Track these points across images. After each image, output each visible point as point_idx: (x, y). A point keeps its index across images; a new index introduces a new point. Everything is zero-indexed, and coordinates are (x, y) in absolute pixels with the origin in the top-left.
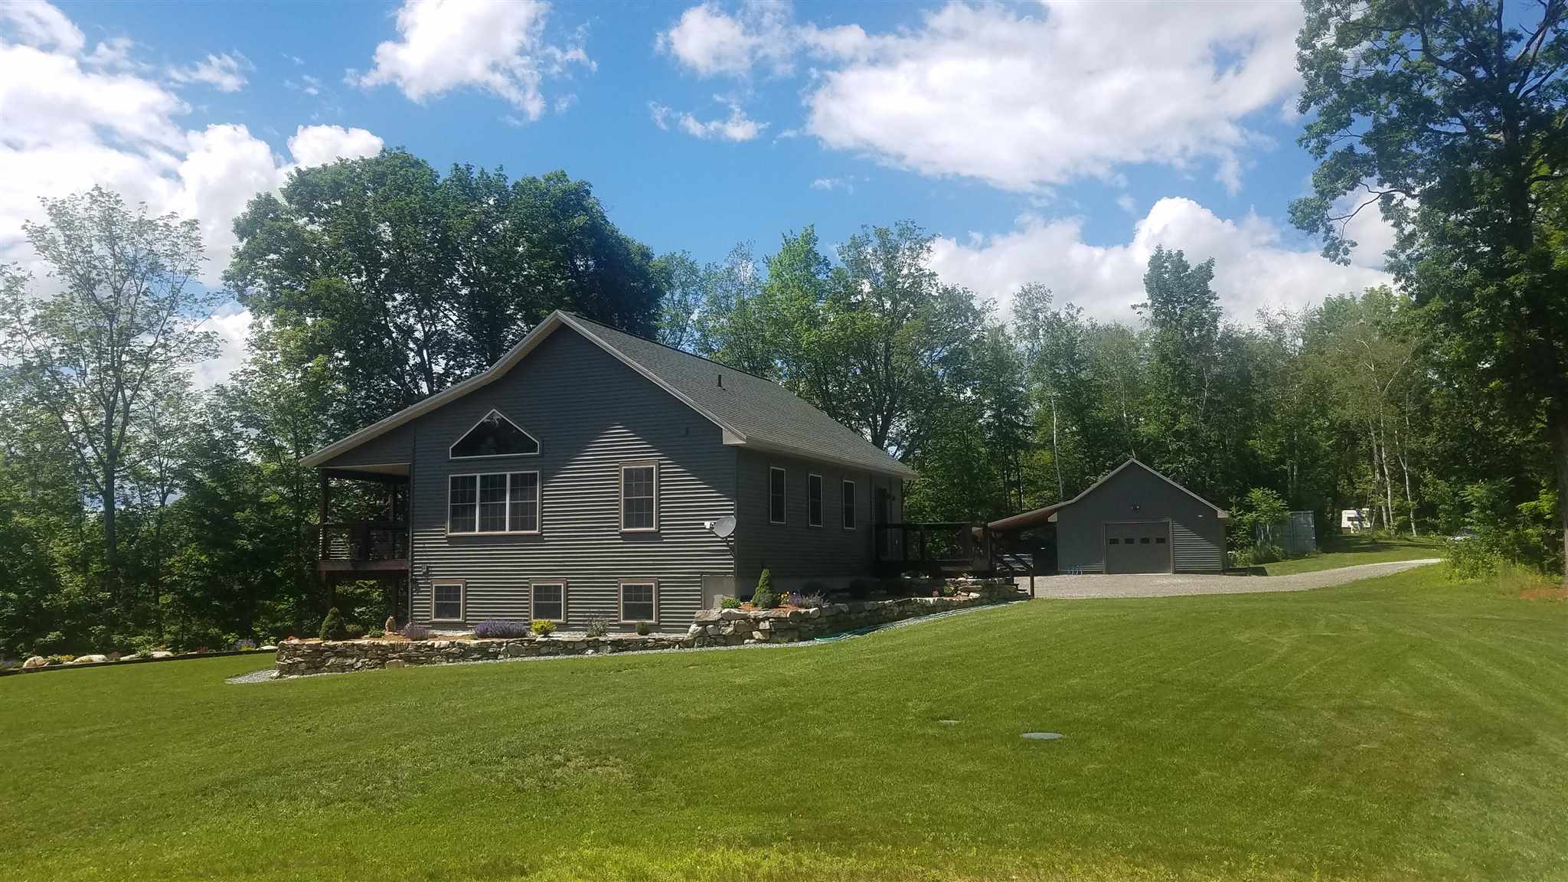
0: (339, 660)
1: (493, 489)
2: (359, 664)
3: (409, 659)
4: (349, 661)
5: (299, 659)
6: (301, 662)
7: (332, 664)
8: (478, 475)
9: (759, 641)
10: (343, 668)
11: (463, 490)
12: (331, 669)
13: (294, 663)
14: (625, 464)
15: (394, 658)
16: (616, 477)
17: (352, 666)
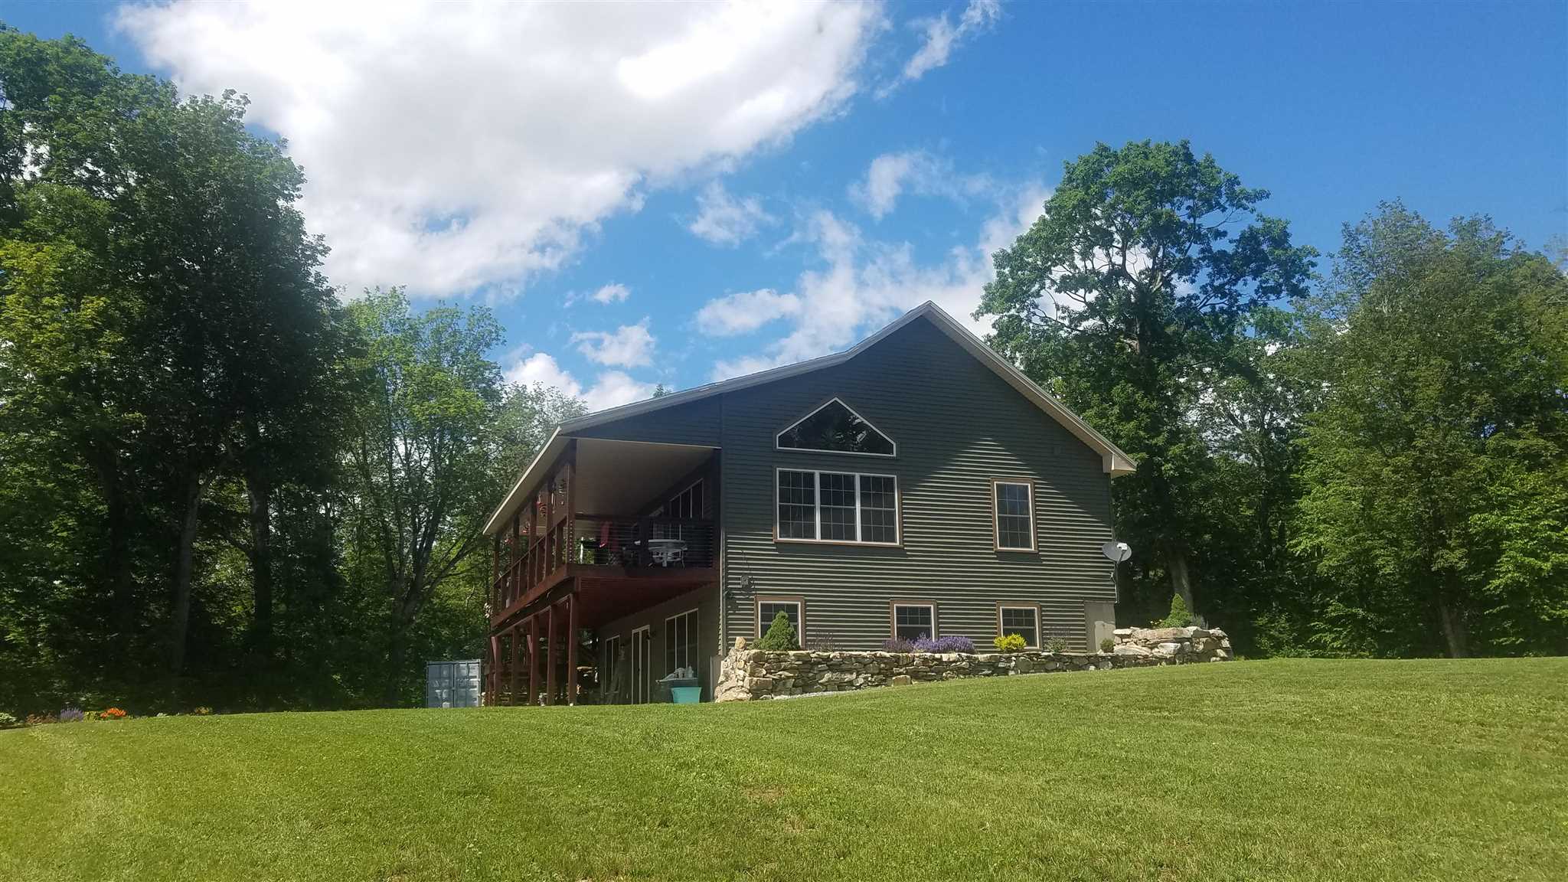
0: (836, 675)
1: (838, 492)
2: (861, 680)
3: (916, 675)
4: (848, 677)
5: (787, 674)
6: (789, 677)
7: (829, 680)
8: (817, 473)
9: (1223, 659)
10: (841, 686)
11: (797, 489)
12: (826, 687)
13: (781, 679)
14: (998, 478)
15: (900, 674)
16: (988, 492)
17: (851, 683)
